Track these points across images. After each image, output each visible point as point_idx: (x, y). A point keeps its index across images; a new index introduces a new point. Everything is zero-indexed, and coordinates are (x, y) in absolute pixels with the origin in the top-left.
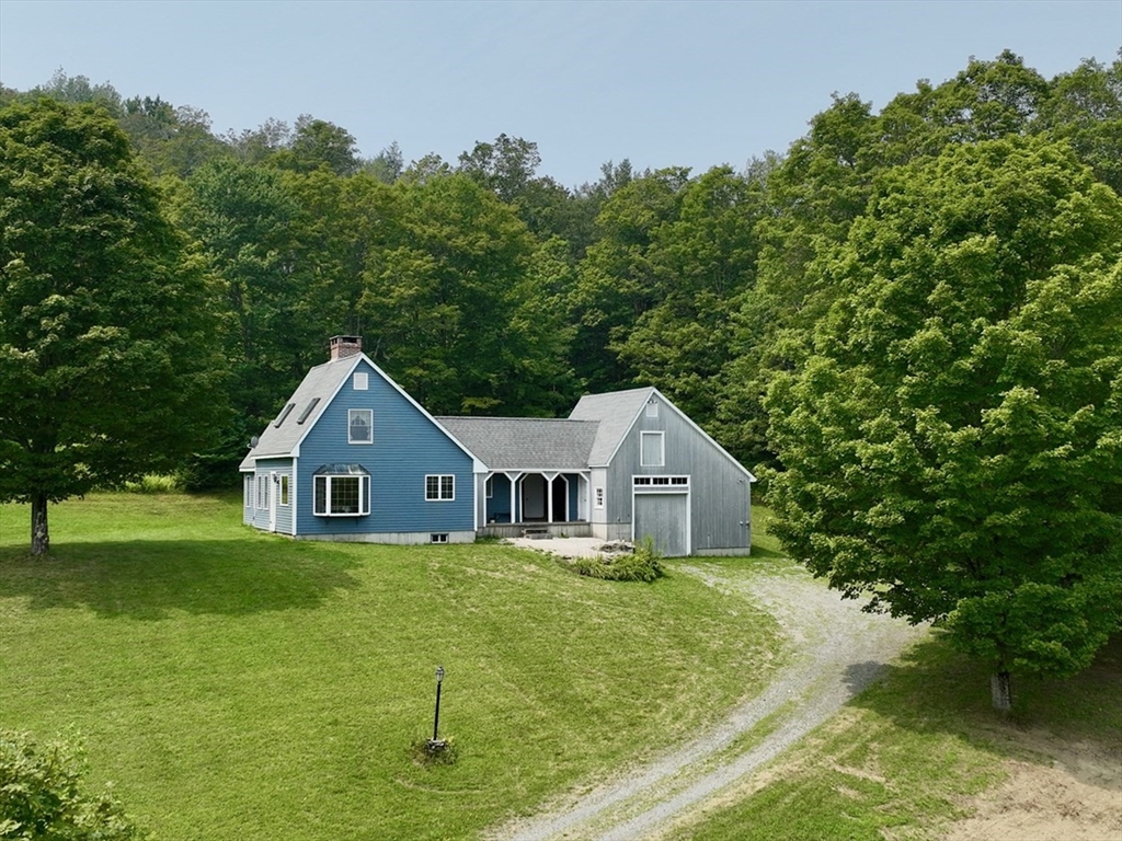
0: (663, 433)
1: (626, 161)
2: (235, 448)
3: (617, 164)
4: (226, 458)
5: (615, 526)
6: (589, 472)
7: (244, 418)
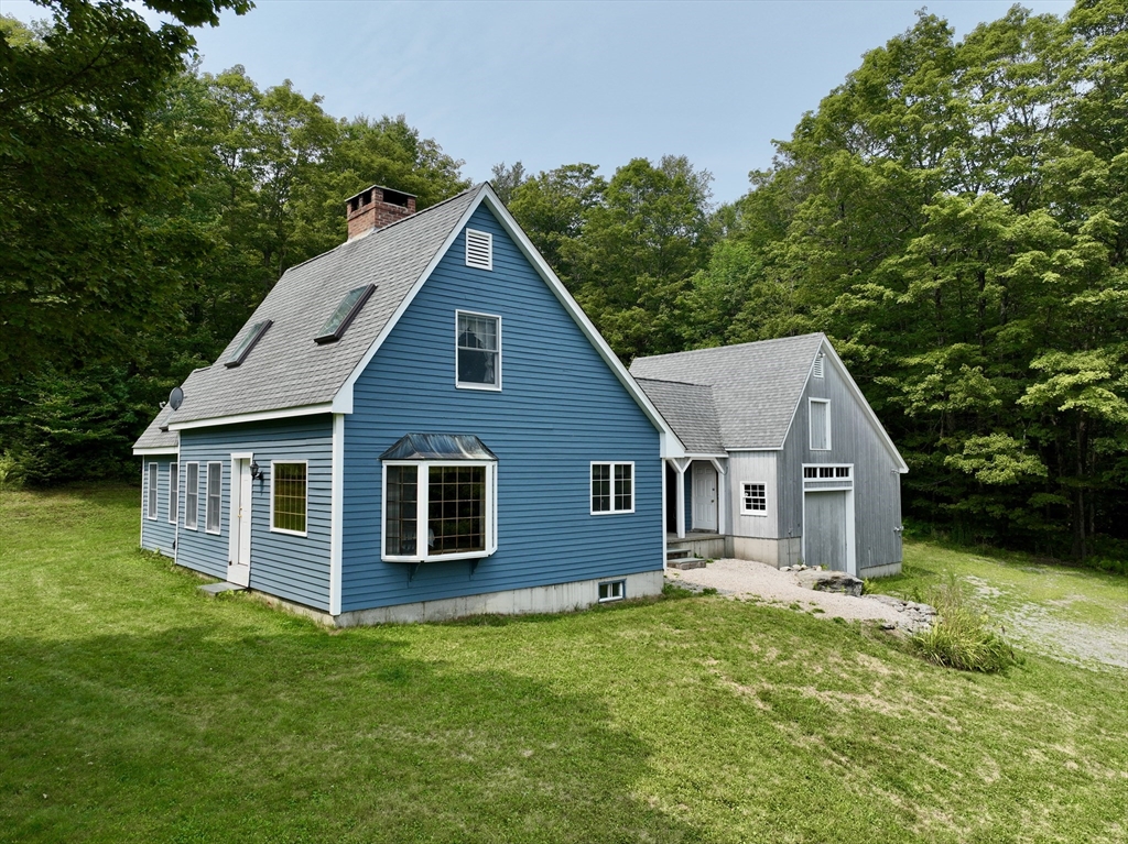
0: (828, 401)
1: (519, 164)
2: (110, 422)
3: (509, 167)
4: (96, 435)
5: (786, 541)
6: (725, 459)
7: (125, 379)
